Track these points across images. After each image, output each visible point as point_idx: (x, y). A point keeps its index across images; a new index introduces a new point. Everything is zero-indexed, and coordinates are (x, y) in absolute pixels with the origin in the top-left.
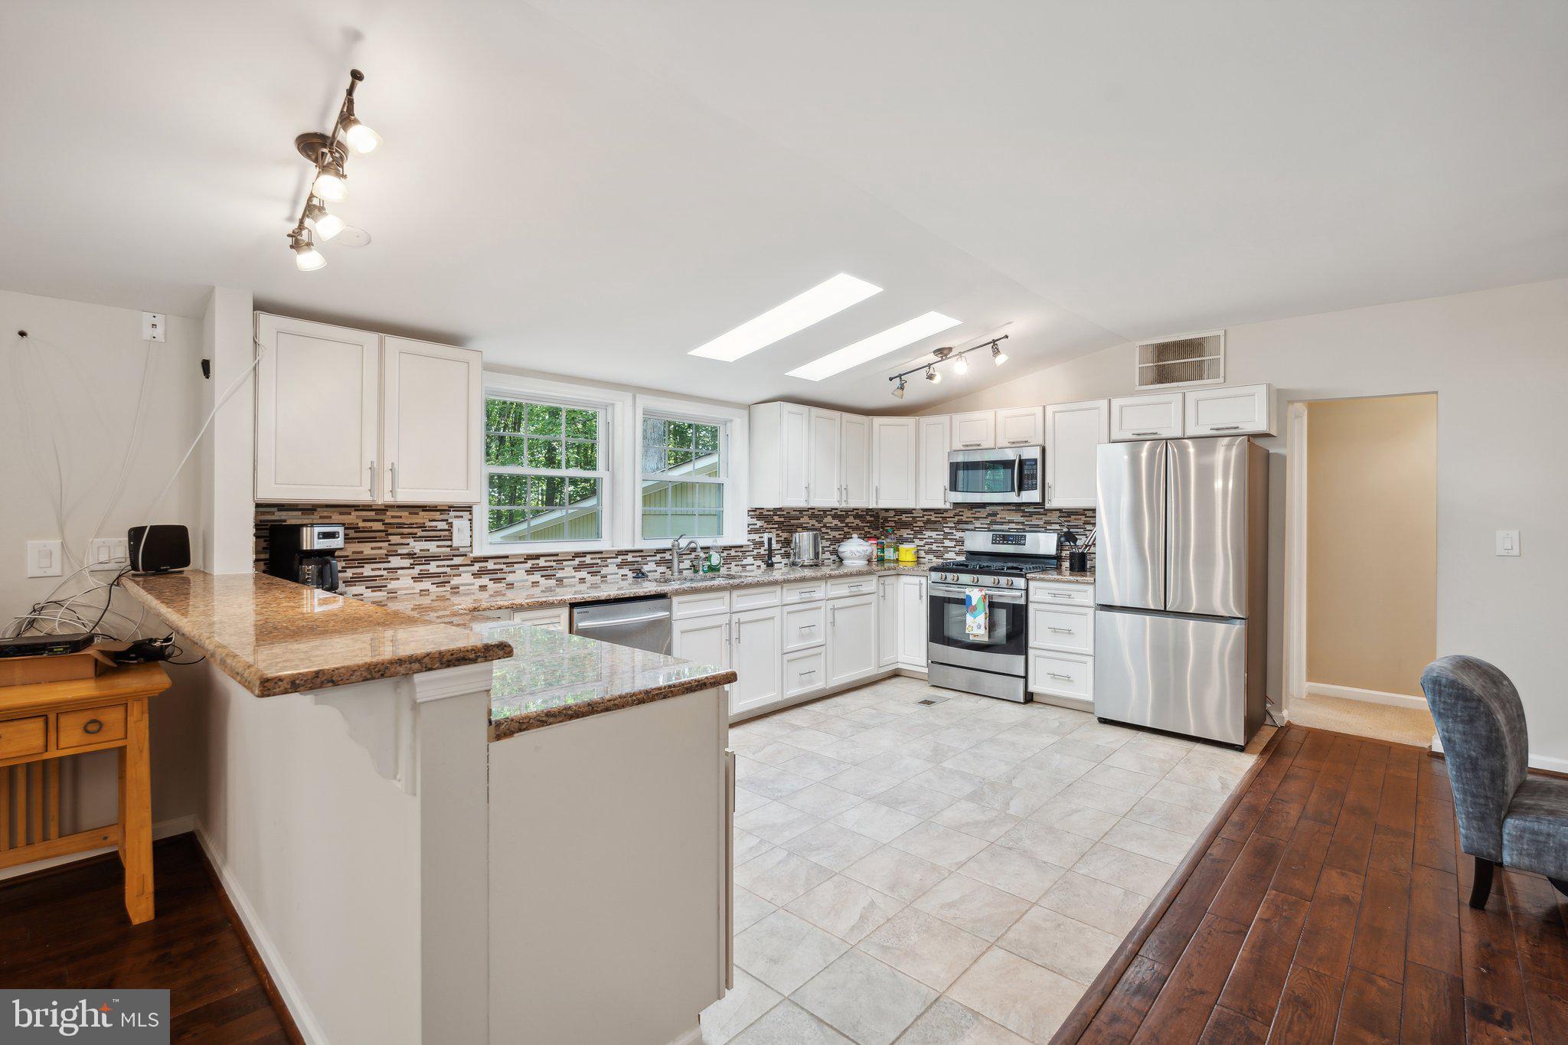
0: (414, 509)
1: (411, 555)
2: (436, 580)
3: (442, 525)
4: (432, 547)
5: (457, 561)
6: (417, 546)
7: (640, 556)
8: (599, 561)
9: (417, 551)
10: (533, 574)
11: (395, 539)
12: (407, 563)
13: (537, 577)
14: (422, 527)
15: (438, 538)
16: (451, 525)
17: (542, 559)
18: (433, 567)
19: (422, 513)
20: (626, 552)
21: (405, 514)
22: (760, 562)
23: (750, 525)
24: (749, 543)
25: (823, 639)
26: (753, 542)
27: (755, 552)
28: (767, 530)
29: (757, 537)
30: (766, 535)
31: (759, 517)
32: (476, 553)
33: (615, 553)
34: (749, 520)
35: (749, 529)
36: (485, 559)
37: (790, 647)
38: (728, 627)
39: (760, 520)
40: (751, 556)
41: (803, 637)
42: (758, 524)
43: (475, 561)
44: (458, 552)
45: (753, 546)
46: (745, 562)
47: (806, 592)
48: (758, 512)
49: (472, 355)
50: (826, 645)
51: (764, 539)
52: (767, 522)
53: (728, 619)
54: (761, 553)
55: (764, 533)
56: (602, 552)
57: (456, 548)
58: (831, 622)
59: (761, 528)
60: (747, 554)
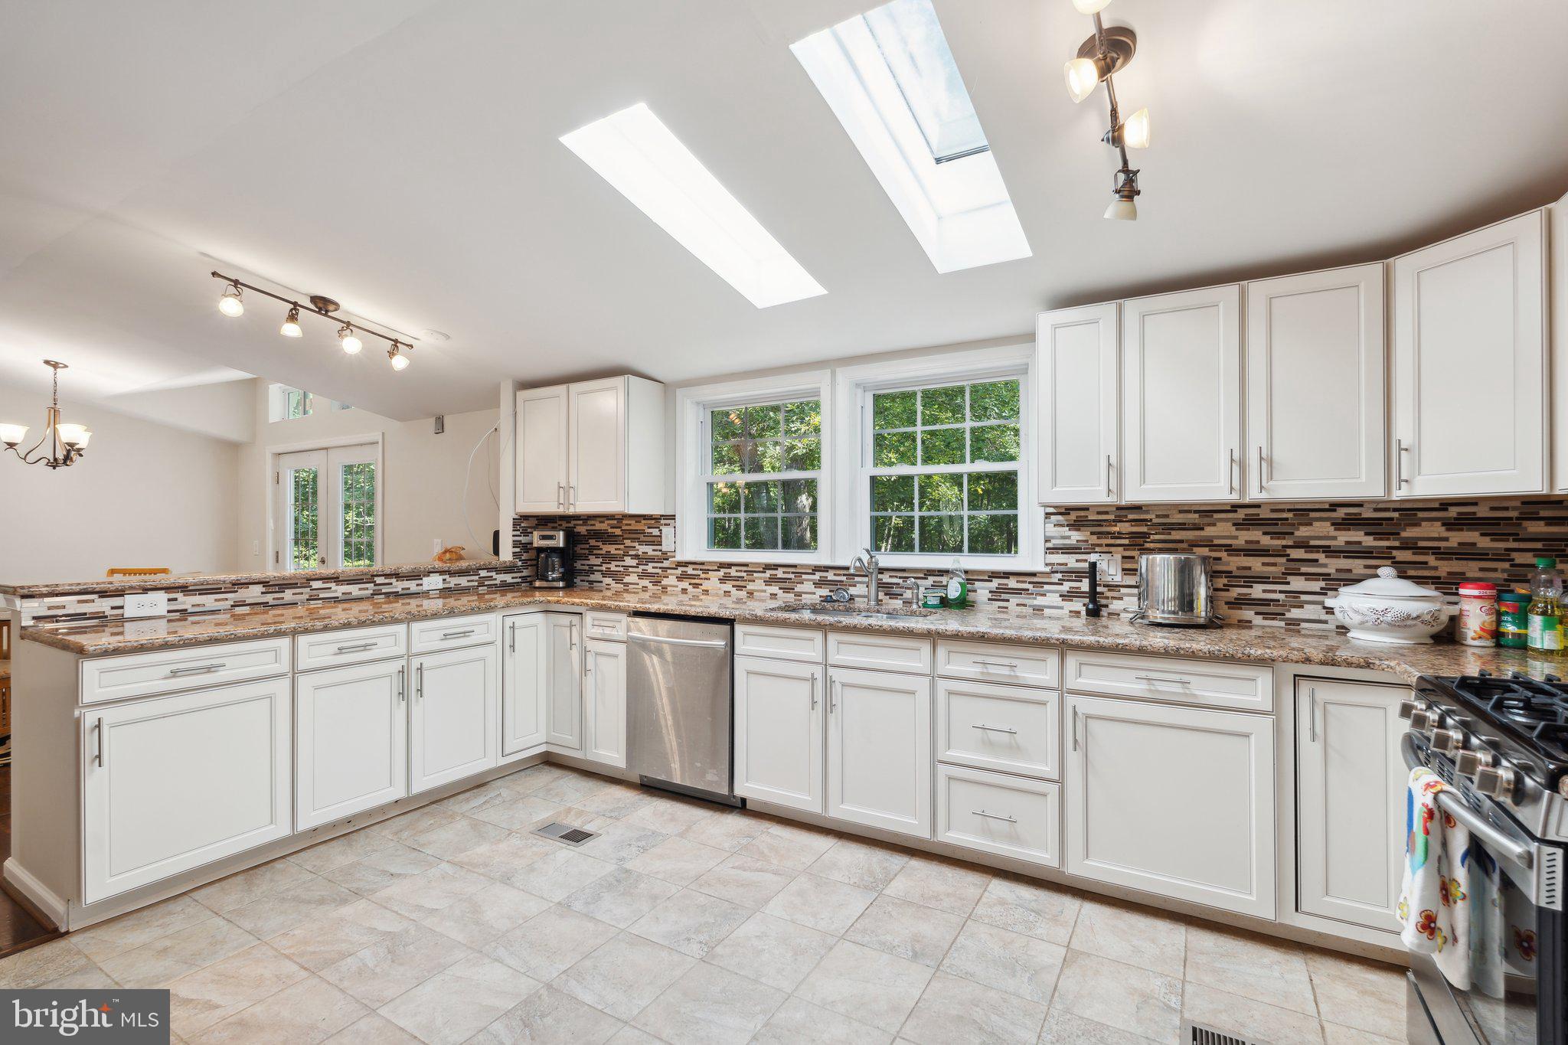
0: (638, 518)
1: (636, 557)
3: (655, 532)
4: (649, 550)
5: (666, 564)
6: (640, 549)
7: (844, 575)
8: (792, 576)
9: (640, 553)
10: (725, 583)
11: (627, 542)
12: (635, 562)
13: (728, 586)
14: (643, 532)
15: (652, 543)
16: (661, 530)
17: (734, 568)
18: (650, 568)
19: (643, 522)
20: (826, 569)
21: (633, 522)
22: (1078, 605)
23: (1053, 538)
24: (1048, 569)
25: (1049, 769)
26: (1062, 568)
27: (1066, 587)
28: (1097, 549)
29: (1071, 561)
30: (1093, 557)
31: (1076, 525)
32: (679, 558)
33: (817, 569)
34: (1051, 530)
35: (1049, 545)
36: (686, 564)
37: (954, 754)
38: (819, 685)
39: (1079, 530)
40: (1056, 592)
41: (990, 746)
42: (1075, 537)
43: (680, 564)
44: (665, 556)
45: (1059, 576)
46: (1040, 601)
47: (999, 663)
48: (1073, 516)
49: (618, 381)
50: (1061, 781)
51: (1086, 565)
52: (1100, 534)
53: (818, 672)
54: (1083, 590)
55: (1089, 553)
56: (803, 566)
57: (665, 553)
58: (1076, 741)
59: (1083, 545)
60: (1046, 587)
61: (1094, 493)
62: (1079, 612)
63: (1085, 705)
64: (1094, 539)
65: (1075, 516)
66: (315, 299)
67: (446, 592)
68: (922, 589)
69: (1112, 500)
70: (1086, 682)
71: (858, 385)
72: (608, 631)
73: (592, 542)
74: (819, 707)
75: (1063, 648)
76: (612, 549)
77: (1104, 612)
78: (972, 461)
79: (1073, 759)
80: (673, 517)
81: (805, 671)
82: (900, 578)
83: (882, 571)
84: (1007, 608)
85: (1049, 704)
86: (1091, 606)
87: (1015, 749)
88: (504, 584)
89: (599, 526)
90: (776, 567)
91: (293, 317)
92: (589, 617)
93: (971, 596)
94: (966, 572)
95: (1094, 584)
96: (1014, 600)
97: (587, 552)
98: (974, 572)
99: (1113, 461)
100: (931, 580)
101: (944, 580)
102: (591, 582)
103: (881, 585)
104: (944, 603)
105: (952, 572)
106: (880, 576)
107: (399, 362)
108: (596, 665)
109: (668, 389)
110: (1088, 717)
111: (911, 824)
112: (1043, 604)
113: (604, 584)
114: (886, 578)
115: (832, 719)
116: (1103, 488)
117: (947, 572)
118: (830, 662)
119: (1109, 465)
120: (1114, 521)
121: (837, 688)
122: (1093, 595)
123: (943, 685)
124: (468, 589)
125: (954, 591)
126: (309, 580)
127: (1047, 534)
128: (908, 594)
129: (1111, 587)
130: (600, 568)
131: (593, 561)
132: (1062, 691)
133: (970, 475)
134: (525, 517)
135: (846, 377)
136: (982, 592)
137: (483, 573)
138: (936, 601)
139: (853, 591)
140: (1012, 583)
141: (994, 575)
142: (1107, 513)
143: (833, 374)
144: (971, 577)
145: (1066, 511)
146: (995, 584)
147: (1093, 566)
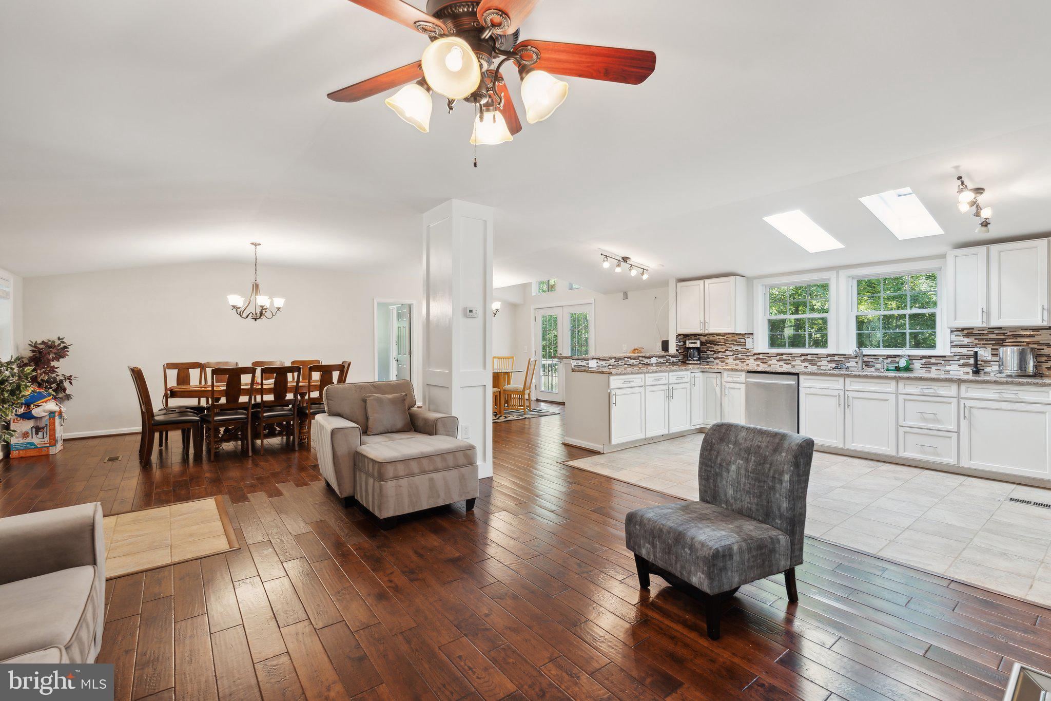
0: (734, 334)
1: (732, 351)
2: (740, 360)
3: (743, 340)
4: (739, 348)
5: (748, 354)
6: (734, 348)
7: (844, 358)
9: (734, 349)
10: (782, 361)
11: (727, 345)
12: (731, 353)
14: (737, 341)
15: (740, 345)
17: (784, 355)
18: (739, 356)
19: (736, 336)
21: (731, 336)
22: (969, 369)
23: (955, 341)
24: (952, 354)
25: (953, 427)
26: (958, 354)
27: (962, 362)
28: (978, 346)
29: (964, 351)
30: (976, 349)
31: (967, 336)
32: (755, 351)
33: (829, 355)
34: (954, 338)
35: (952, 344)
36: (759, 354)
37: (907, 423)
38: (842, 398)
39: (969, 338)
40: (957, 364)
41: (925, 420)
42: (966, 341)
43: (755, 354)
44: (748, 351)
45: (958, 357)
46: (948, 368)
47: (929, 388)
48: (965, 332)
49: (731, 278)
50: (958, 432)
51: (973, 352)
52: (980, 340)
53: (841, 393)
54: (970, 363)
55: (974, 347)
56: (821, 354)
57: (748, 349)
58: (965, 417)
59: (971, 344)
60: (951, 362)
61: (976, 322)
62: (969, 372)
63: (969, 403)
64: (977, 341)
65: (968, 332)
66: (623, 258)
67: (658, 364)
68: (885, 363)
69: (985, 325)
70: (970, 395)
71: (849, 277)
72: (735, 379)
73: (708, 345)
74: (842, 406)
75: (959, 381)
76: (719, 348)
77: (982, 372)
78: (911, 307)
79: (964, 423)
80: (752, 334)
81: (836, 393)
82: (873, 359)
83: (864, 356)
84: (930, 371)
85: (952, 403)
86: (974, 369)
87: (937, 421)
88: (673, 362)
89: (711, 338)
90: (807, 355)
91: (619, 265)
92: (725, 374)
93: (911, 366)
94: (909, 356)
95: (976, 360)
96: (934, 368)
97: (706, 349)
98: (912, 356)
99: (985, 310)
100: (890, 360)
101: (897, 359)
102: (708, 362)
103: (864, 362)
104: (898, 369)
105: (901, 356)
106: (864, 358)
107: (645, 277)
108: (729, 392)
109: (750, 281)
110: (971, 408)
111: (887, 450)
112: (949, 369)
113: (715, 363)
114: (866, 359)
115: (847, 411)
116: (980, 320)
117: (899, 356)
118: (847, 389)
119: (983, 311)
120: (987, 334)
121: (850, 399)
122: (976, 364)
123: (901, 397)
124: (663, 363)
125: (903, 363)
126: (624, 357)
127: (952, 340)
128: (878, 366)
129: (985, 362)
130: (713, 356)
131: (709, 353)
132: (959, 398)
133: (910, 315)
134: (680, 335)
135: (843, 274)
136: (917, 364)
137: (667, 357)
138: (893, 368)
139: (848, 364)
140: (933, 360)
141: (923, 357)
142: (983, 330)
143: (838, 273)
144: (911, 359)
145: (962, 330)
146: (924, 361)
147: (976, 353)
